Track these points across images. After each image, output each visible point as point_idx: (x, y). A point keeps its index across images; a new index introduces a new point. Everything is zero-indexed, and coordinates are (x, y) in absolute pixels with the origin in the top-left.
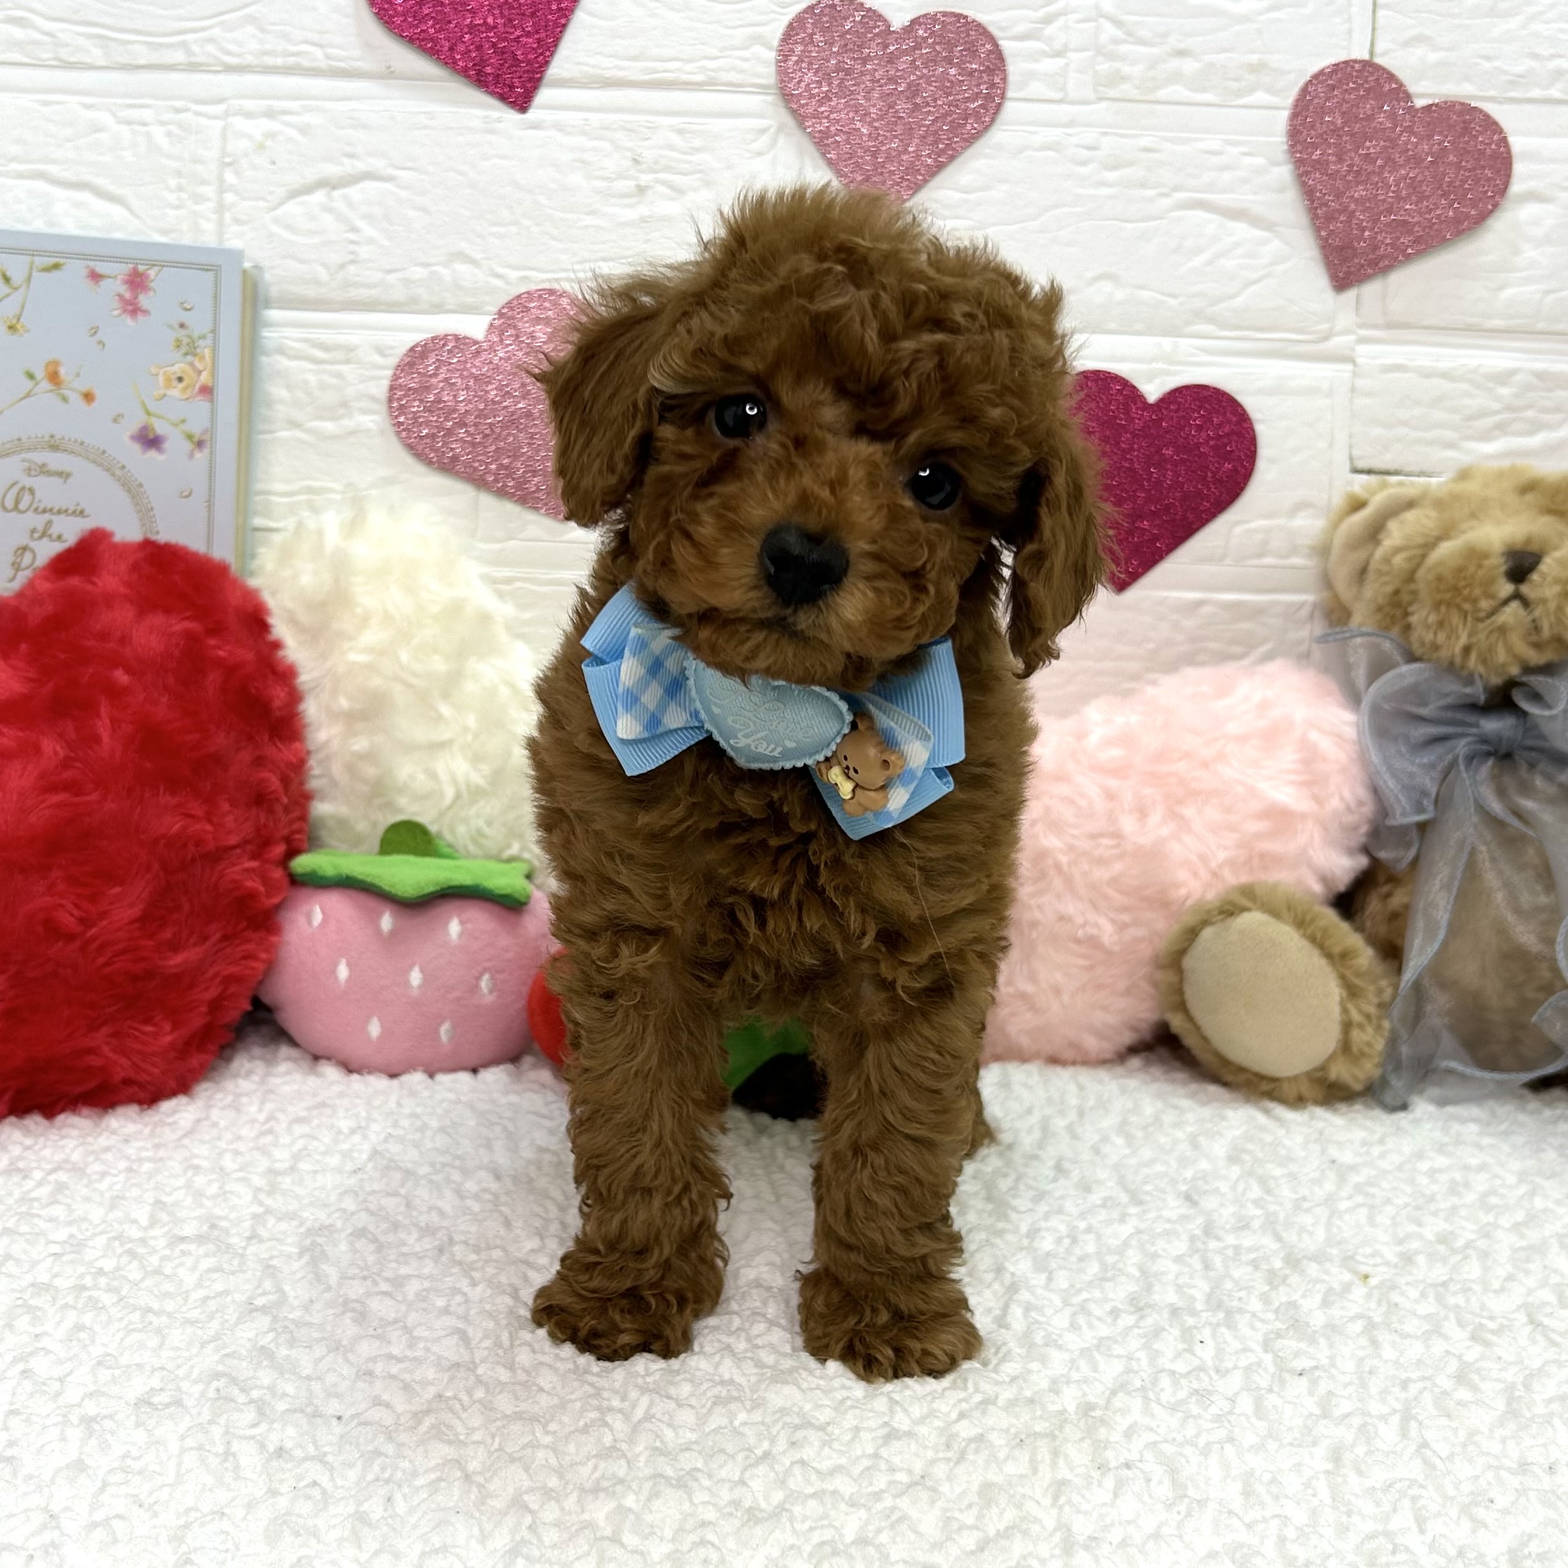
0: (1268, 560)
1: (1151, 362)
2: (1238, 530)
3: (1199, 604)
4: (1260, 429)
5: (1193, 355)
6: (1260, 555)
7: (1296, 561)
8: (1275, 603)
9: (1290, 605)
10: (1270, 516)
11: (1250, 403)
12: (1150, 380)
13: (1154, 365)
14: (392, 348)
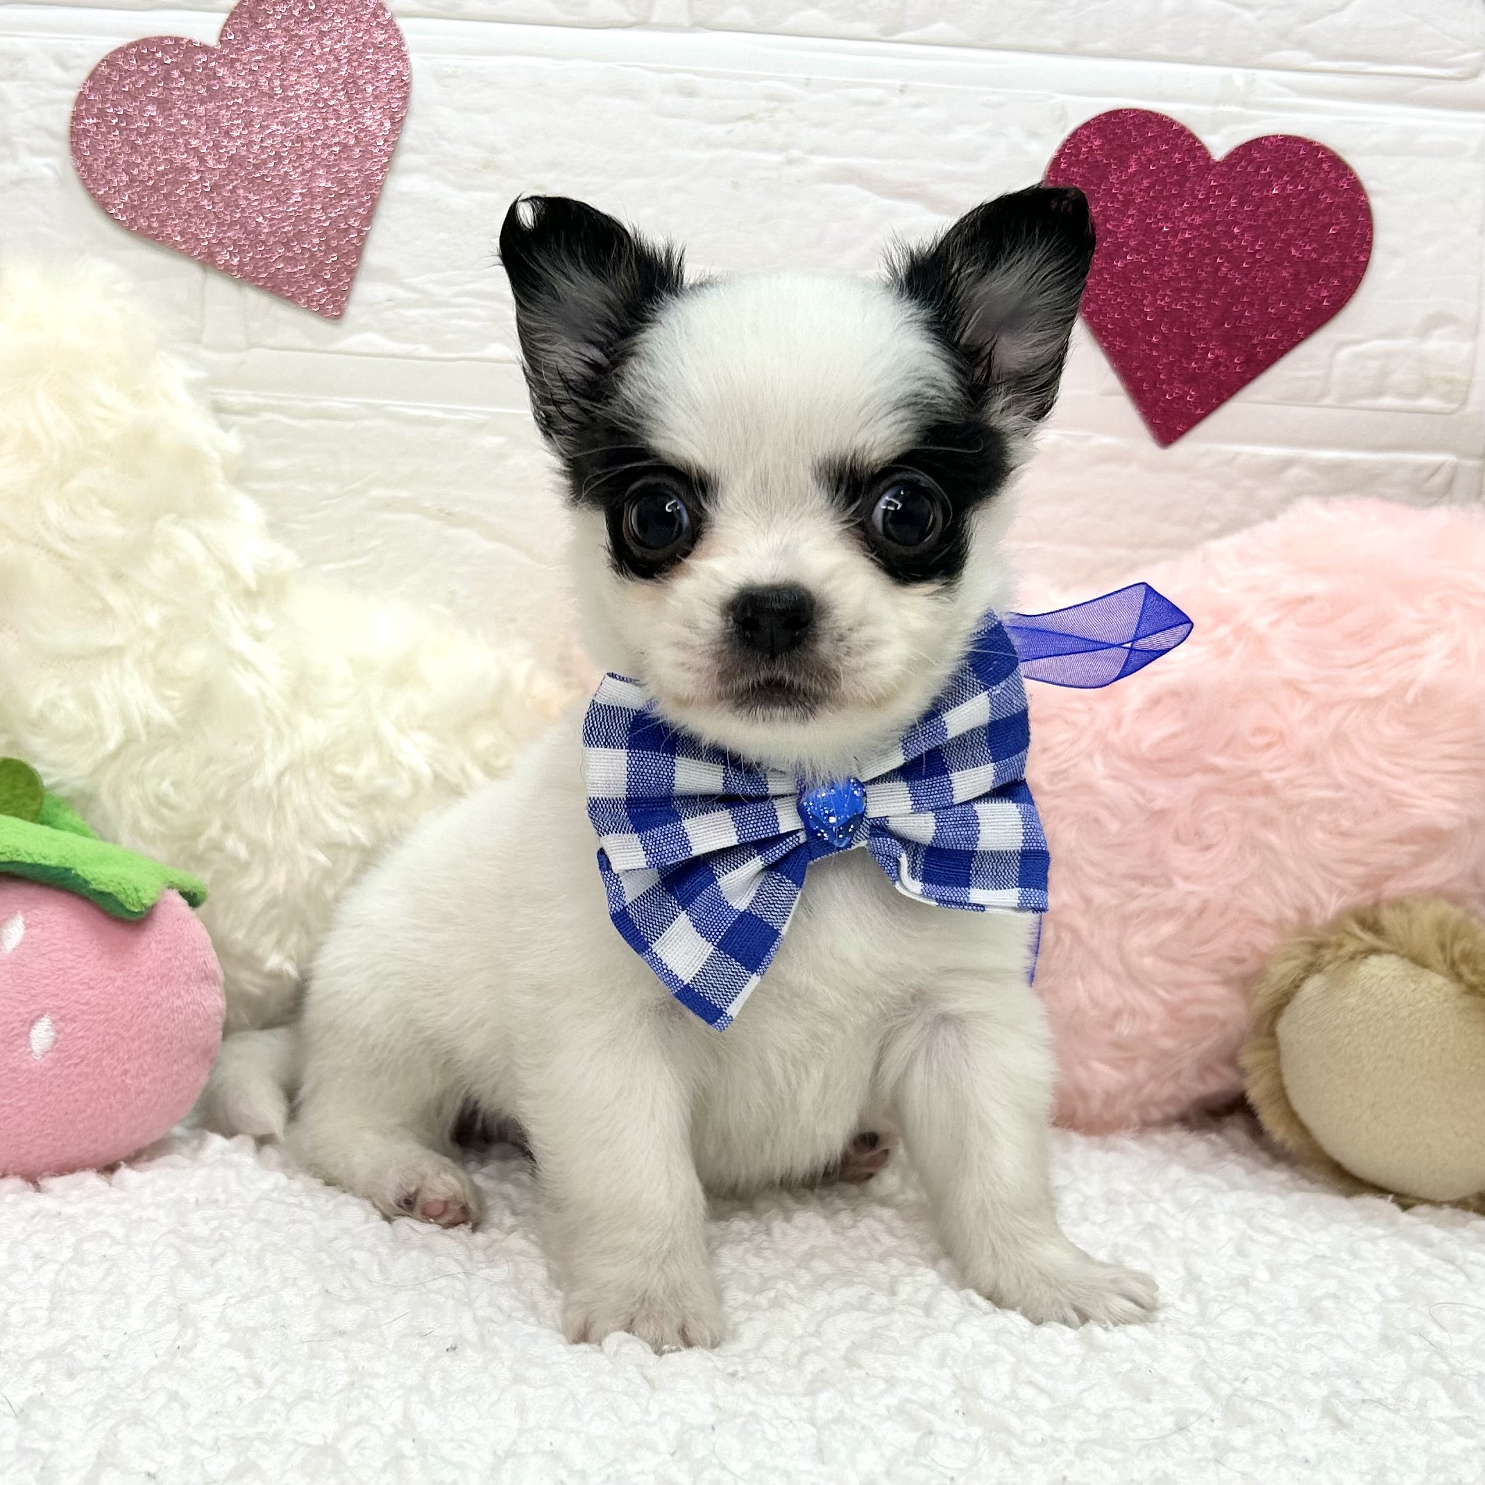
0: (1387, 401)
1: (1217, 102)
2: (1344, 354)
3: (1287, 464)
4: (1377, 205)
5: (1279, 95)
6: (1378, 393)
7: (1427, 402)
8: (1395, 465)
9: (1419, 468)
10: (1392, 334)
11: (1363, 166)
12: (1215, 129)
13: (1221, 108)
14: (78, 56)
